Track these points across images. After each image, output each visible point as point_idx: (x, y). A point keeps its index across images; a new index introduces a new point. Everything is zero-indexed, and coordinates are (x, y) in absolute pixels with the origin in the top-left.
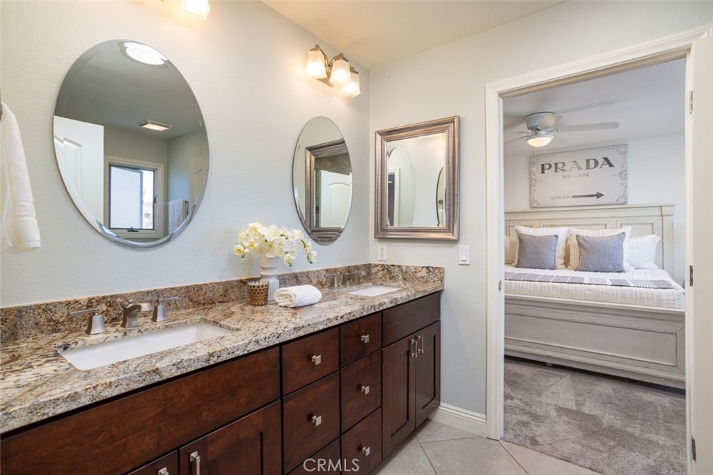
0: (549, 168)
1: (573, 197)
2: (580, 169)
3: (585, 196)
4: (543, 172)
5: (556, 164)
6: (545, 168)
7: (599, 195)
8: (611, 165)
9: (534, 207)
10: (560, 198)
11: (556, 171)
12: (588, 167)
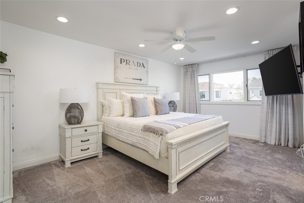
0: (124, 62)
1: (133, 79)
2: (135, 66)
3: (137, 79)
4: (121, 63)
5: (127, 60)
6: (122, 61)
7: (141, 80)
8: (144, 67)
9: (117, 82)
10: (128, 78)
11: (126, 64)
12: (138, 66)
